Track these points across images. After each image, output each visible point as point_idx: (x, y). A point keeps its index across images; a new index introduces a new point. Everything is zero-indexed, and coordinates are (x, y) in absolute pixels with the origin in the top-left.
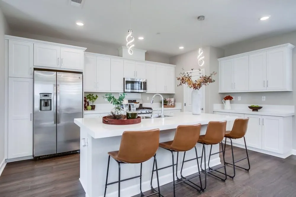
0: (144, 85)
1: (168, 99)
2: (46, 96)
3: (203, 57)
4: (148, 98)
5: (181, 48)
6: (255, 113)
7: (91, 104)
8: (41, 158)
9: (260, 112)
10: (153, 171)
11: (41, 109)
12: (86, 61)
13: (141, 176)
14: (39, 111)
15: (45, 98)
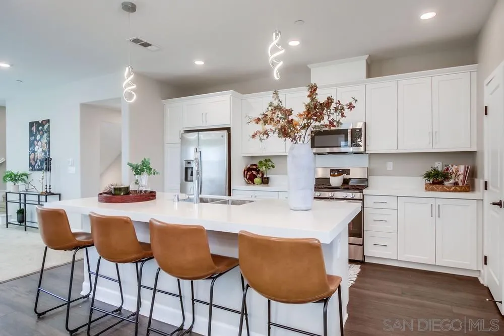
2: (190, 163)
11: (186, 179)
14: (184, 181)
15: (189, 166)
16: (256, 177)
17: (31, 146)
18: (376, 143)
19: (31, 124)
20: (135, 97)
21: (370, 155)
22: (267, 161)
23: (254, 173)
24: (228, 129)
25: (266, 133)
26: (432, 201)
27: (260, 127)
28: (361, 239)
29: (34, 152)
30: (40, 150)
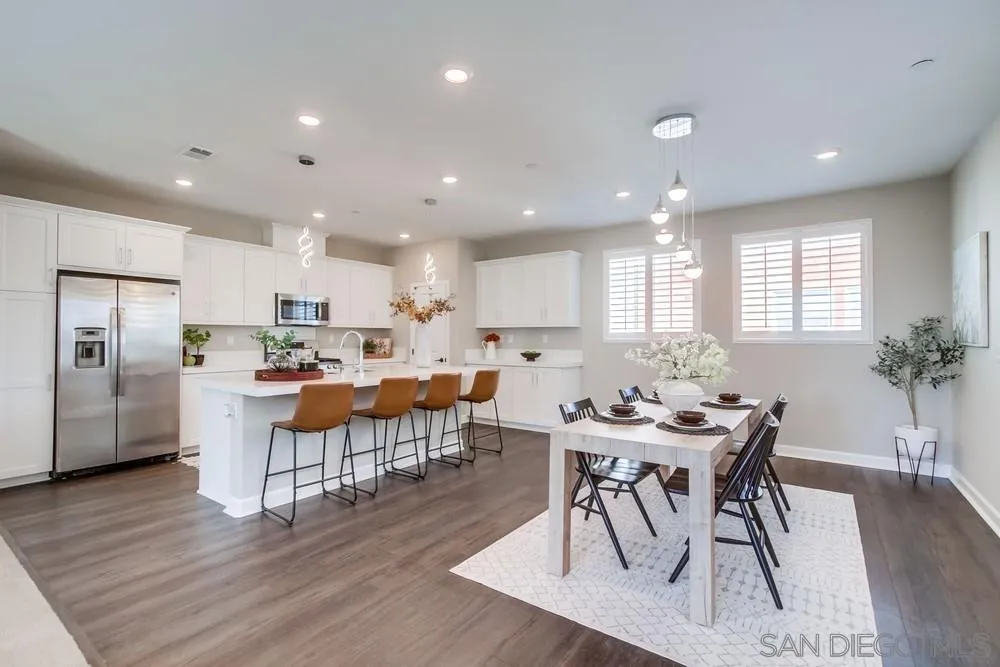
0: (323, 311)
1: (377, 341)
2: (93, 333)
3: (434, 269)
4: (332, 339)
5: (405, 236)
6: (530, 363)
7: (193, 351)
8: (75, 475)
9: (538, 362)
10: (344, 457)
11: (76, 365)
12: (187, 254)
13: (323, 464)
14: (74, 368)
15: (89, 338)
24: (178, 284)
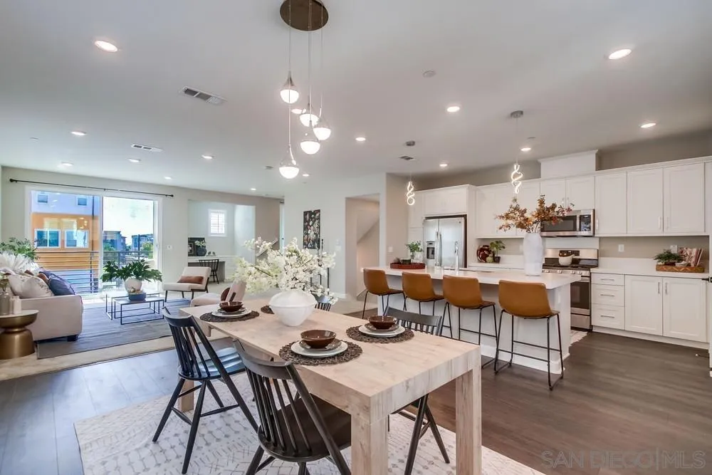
2: (431, 244)
15: (431, 246)
16: (488, 256)
17: (304, 230)
18: (605, 228)
19: (305, 213)
20: (414, 202)
21: (600, 238)
22: (499, 243)
23: (486, 253)
24: (465, 216)
25: (508, 226)
26: (659, 280)
27: (503, 222)
28: (589, 310)
29: (307, 234)
30: (313, 233)
